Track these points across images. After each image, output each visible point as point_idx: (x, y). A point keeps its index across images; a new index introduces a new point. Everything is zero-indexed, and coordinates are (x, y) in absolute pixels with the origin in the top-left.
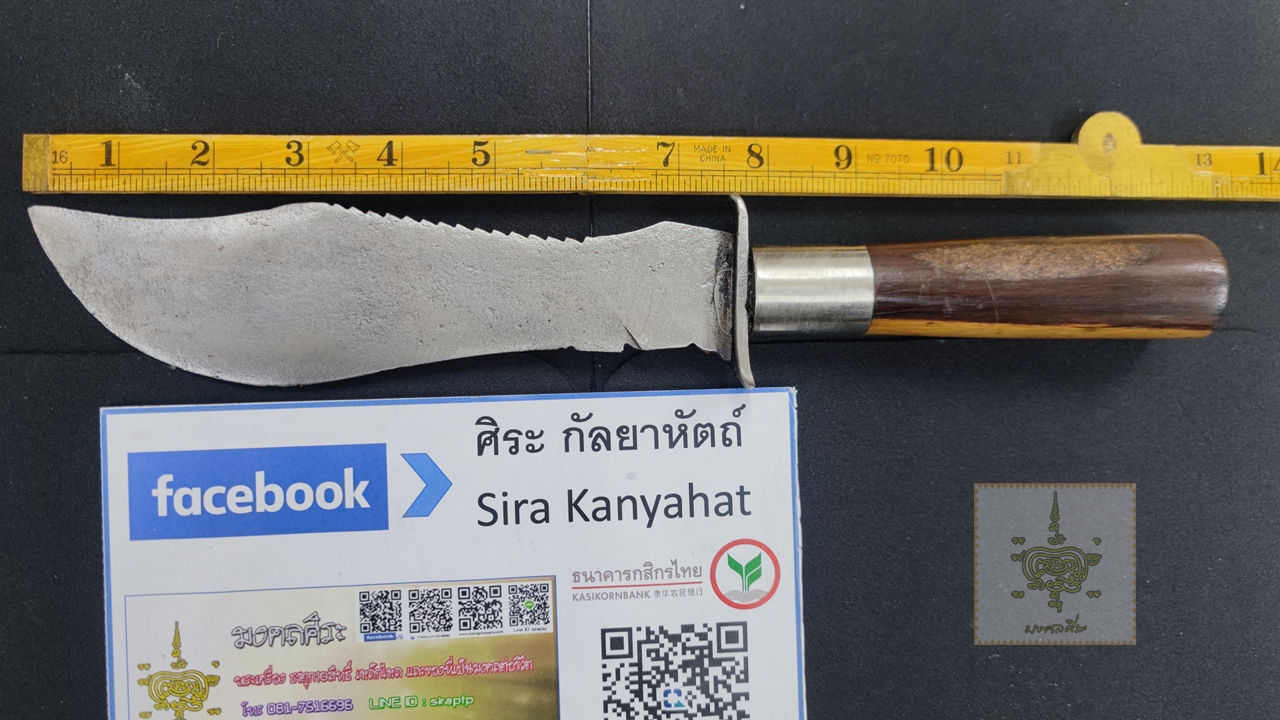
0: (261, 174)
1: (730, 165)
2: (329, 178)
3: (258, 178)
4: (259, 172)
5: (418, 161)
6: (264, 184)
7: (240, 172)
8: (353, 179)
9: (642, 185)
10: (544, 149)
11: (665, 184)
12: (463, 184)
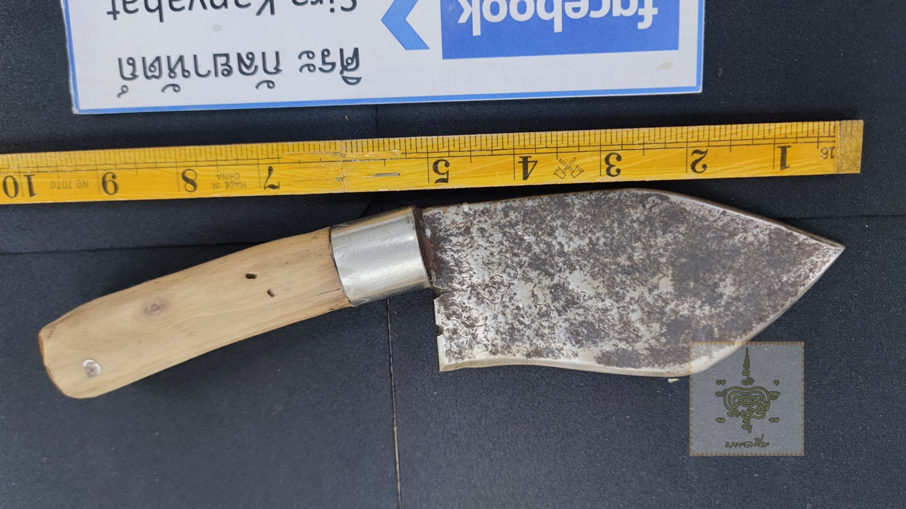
0: (644, 144)
1: (212, 171)
2: (581, 143)
3: (646, 140)
4: (646, 146)
5: (499, 162)
6: (641, 135)
7: (663, 146)
8: (559, 142)
9: (291, 148)
10: (384, 177)
11: (270, 150)
12: (457, 142)
